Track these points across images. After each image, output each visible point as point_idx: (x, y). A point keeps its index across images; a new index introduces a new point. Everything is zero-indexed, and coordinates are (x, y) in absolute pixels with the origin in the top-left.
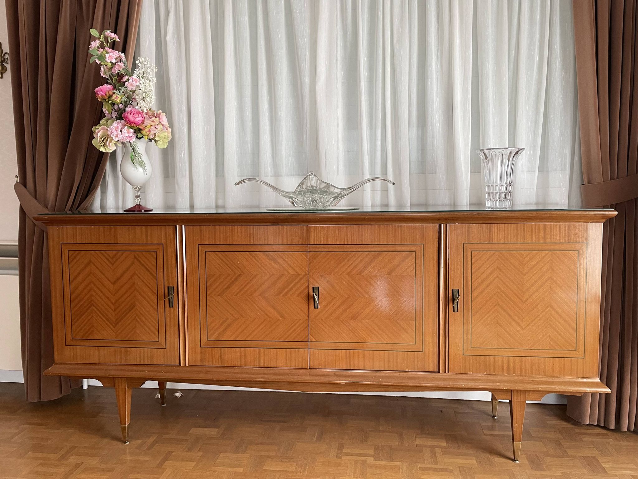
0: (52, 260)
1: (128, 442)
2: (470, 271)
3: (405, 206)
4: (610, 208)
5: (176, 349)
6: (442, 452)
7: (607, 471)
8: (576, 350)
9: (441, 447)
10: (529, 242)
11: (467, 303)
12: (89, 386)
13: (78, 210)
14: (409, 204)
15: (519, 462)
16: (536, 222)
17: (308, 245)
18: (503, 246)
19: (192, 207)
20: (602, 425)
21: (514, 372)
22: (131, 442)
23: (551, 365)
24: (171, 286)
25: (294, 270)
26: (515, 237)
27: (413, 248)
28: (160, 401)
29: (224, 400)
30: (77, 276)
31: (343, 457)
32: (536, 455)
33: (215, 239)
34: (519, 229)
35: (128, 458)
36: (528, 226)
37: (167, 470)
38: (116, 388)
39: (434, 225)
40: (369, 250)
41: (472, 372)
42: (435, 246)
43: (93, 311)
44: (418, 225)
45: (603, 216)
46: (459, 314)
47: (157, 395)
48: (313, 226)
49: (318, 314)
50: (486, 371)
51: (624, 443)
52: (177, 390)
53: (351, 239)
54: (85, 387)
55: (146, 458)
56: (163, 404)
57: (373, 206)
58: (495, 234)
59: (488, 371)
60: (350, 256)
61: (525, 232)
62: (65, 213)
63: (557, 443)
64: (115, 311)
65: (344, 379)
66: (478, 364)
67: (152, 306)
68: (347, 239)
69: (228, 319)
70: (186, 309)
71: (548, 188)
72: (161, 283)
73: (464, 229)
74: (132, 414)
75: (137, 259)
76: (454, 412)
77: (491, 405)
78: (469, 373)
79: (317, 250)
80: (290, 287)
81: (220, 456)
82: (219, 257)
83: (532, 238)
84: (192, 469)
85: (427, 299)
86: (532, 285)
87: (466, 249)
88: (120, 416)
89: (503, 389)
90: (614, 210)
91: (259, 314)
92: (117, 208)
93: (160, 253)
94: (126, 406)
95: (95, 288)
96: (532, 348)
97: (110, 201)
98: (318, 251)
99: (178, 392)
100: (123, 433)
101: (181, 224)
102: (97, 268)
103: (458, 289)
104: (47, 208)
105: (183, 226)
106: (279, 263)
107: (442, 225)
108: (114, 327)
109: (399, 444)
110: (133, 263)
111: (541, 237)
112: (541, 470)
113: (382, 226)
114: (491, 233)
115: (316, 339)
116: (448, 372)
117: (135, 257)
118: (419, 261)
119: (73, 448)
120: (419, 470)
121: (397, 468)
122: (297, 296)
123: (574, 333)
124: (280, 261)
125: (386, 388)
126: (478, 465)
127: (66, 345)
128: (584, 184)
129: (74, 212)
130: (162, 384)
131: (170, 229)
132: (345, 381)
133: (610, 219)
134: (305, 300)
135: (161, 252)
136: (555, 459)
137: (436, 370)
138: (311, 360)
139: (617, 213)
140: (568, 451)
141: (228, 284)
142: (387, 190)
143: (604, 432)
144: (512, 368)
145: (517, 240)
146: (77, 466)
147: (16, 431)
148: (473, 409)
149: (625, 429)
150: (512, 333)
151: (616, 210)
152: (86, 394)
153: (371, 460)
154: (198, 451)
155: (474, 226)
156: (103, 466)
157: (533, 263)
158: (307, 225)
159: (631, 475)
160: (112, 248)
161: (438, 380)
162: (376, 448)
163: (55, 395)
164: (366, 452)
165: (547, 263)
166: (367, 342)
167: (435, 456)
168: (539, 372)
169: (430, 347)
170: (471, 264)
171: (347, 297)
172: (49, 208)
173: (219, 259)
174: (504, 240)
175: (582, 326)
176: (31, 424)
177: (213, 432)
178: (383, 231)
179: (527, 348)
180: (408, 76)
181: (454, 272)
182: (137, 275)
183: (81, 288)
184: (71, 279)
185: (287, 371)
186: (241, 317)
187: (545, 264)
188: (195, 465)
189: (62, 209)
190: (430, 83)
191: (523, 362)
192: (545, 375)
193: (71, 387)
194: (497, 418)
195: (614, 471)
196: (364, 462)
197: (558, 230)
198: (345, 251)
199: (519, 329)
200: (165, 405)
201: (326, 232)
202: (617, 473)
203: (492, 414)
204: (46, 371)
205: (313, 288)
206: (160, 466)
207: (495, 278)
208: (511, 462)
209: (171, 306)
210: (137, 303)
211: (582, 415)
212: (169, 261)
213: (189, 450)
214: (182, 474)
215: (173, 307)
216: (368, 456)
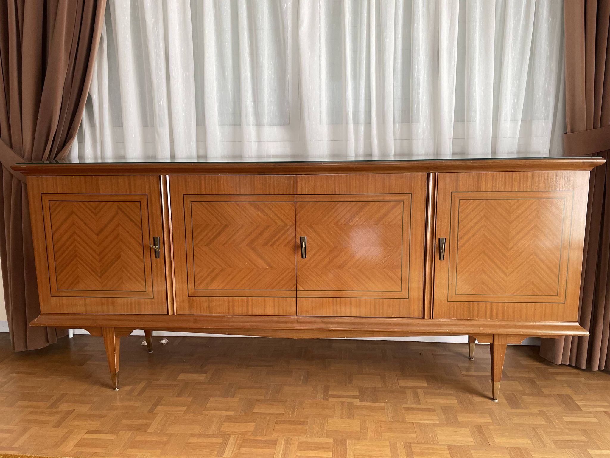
0: (32, 212)
1: (118, 389)
2: (457, 220)
3: (389, 156)
4: (598, 156)
5: (164, 299)
6: (424, 393)
7: (582, 408)
8: (557, 295)
9: (423, 388)
10: (517, 190)
11: (453, 251)
12: (74, 335)
13: (55, 159)
14: (393, 154)
15: (497, 401)
16: (524, 170)
17: (295, 195)
18: (490, 195)
19: (173, 157)
20: (574, 365)
21: (497, 317)
22: (121, 389)
23: (532, 310)
24: (157, 236)
25: (281, 220)
26: (503, 185)
27: (402, 198)
28: (147, 348)
29: (210, 346)
30: (59, 227)
31: (330, 399)
32: (513, 394)
33: (200, 189)
34: (507, 177)
35: (119, 404)
36: (516, 174)
37: (159, 415)
38: (104, 337)
39: (423, 174)
40: (357, 199)
41: (456, 317)
42: (423, 195)
43: (78, 262)
44: (406, 174)
45: (591, 164)
46: (444, 262)
47: (143, 342)
48: (301, 176)
49: (306, 263)
50: (470, 317)
51: (594, 382)
52: (162, 338)
53: (339, 189)
54: (71, 335)
55: (137, 404)
56: (150, 351)
57: (356, 156)
58: (483, 183)
59: (471, 317)
60: (338, 205)
61: (514, 181)
62: (42, 162)
63: (532, 381)
64: (100, 261)
65: (331, 326)
66: (462, 310)
67: (138, 257)
68: (335, 189)
69: (214, 269)
70: (172, 259)
71: (531, 137)
72: (146, 233)
73: (452, 178)
74: (120, 361)
75: (121, 209)
76: (433, 354)
77: (468, 347)
78: (452, 319)
79: (304, 200)
80: (277, 237)
81: (210, 400)
82: (205, 207)
83: (519, 186)
84: (184, 413)
85: (414, 247)
86: (518, 233)
87: (454, 198)
88: (109, 364)
89: (486, 333)
90: (603, 158)
91: (247, 264)
92: (96, 157)
93: (144, 203)
94: (115, 355)
95: (79, 239)
96: (515, 294)
97: (88, 150)
98: (306, 201)
99: (163, 339)
100: (113, 380)
101: (165, 174)
102: (80, 219)
103: (444, 237)
104: (23, 157)
105: (167, 176)
106: (266, 213)
107: (431, 174)
108: (101, 277)
109: (382, 386)
110: (117, 213)
111: (529, 185)
112: (519, 408)
113: (370, 176)
114: (480, 182)
115: (303, 288)
116: (433, 318)
117: (119, 208)
118: (407, 211)
119: (64, 395)
120: (403, 410)
121: (382, 408)
122: (284, 246)
123: (556, 280)
124: (267, 211)
125: (372, 333)
126: (459, 404)
127: (51, 296)
128: (567, 133)
129: (51, 161)
130: (148, 333)
131: (153, 179)
132: (332, 327)
133: (596, 167)
134: (292, 249)
135: (146, 202)
136: (531, 397)
137: (421, 316)
138: (298, 308)
139: (605, 161)
140: (543, 390)
141: (215, 234)
142: (371, 140)
143: (575, 371)
144: (494, 314)
145: (505, 188)
146: (69, 413)
147: (5, 380)
148: (450, 351)
149: (596, 368)
150: (496, 280)
151: (604, 158)
152: (72, 343)
153: (356, 402)
154: (188, 396)
155: (462, 175)
156: (94, 413)
157: (520, 212)
158: (295, 175)
159: (604, 412)
160: (95, 198)
161: (423, 325)
162: (361, 390)
163: (41, 344)
164: (351, 393)
165: (533, 211)
166: (354, 290)
167: (418, 396)
168: (521, 317)
169: (416, 293)
170: (458, 212)
171: (334, 246)
172: (25, 157)
173: (205, 209)
174: (492, 188)
175: (564, 271)
176: (19, 373)
177: (201, 377)
178: (371, 181)
179: (511, 294)
180: (393, 21)
181: (442, 221)
182: (122, 226)
183: (64, 239)
184: (54, 229)
185: (275, 319)
186: (228, 267)
187: (532, 212)
188: (186, 409)
189: (40, 159)
190: (416, 28)
191: (506, 308)
192: (527, 320)
193: (57, 336)
194: (473, 359)
195: (589, 409)
196: (350, 404)
197: (546, 178)
198: (333, 200)
199: (503, 276)
200: (152, 352)
201: (313, 181)
202: (591, 410)
203: (468, 356)
204: (32, 322)
205: (301, 238)
206: (151, 411)
207: (482, 227)
208: (490, 401)
209: (157, 256)
210: (122, 253)
211: (554, 356)
212: (154, 211)
213: (179, 395)
214: (173, 418)
215: (159, 258)
216: (354, 398)
